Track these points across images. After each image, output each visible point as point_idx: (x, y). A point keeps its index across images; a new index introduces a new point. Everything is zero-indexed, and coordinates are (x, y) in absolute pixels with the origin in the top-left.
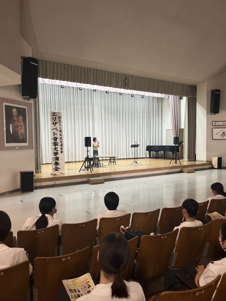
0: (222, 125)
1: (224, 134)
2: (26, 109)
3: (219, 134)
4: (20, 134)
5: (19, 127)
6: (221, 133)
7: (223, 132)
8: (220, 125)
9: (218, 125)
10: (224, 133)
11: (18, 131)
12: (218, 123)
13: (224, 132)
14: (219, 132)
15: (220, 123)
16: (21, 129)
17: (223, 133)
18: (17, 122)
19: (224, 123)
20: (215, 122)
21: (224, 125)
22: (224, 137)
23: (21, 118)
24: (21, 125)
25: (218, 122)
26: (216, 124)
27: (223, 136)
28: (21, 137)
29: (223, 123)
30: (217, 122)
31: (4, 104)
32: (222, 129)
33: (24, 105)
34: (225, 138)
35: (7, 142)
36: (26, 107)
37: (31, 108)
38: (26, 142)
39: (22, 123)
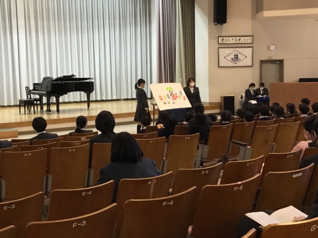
0: (234, 42)
1: (237, 58)
3: (229, 58)
6: (232, 56)
7: (234, 54)
8: (230, 42)
9: (227, 42)
10: (237, 55)
12: (227, 40)
13: (237, 54)
15: (230, 39)
17: (235, 56)
20: (221, 38)
21: (237, 42)
22: (237, 62)
25: (227, 38)
26: (224, 41)
27: (235, 61)
29: (234, 40)
30: (225, 38)
32: (233, 49)
34: (239, 64)
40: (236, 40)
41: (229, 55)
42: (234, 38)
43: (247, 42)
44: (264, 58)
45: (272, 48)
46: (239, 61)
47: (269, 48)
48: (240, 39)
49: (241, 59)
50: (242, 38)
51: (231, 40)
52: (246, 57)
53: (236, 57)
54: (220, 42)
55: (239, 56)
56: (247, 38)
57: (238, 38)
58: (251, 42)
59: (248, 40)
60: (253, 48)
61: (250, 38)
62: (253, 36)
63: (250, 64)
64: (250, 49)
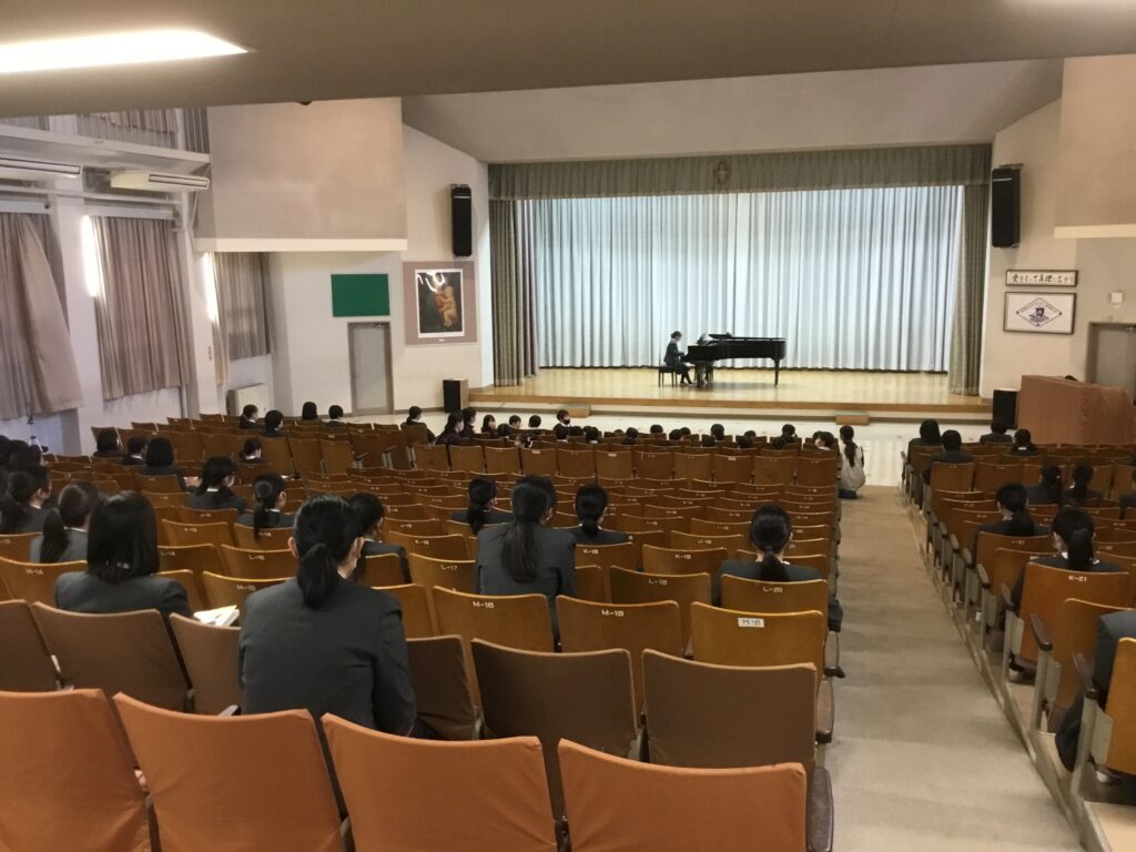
0: (1038, 282)
2: (459, 274)
4: (446, 318)
5: (446, 306)
6: (1033, 311)
7: (1037, 306)
8: (1029, 282)
9: (1024, 282)
10: (1043, 310)
11: (443, 313)
12: (1024, 277)
13: (1042, 306)
15: (1031, 275)
16: (448, 309)
17: (1038, 310)
18: (440, 299)
19: (1044, 279)
20: (1013, 274)
21: (1044, 282)
22: (1041, 324)
24: (449, 302)
25: (1024, 275)
26: (1018, 280)
27: (1037, 321)
28: (448, 323)
29: (1039, 278)
30: (1019, 274)
32: (1034, 297)
33: (456, 267)
34: (1045, 327)
35: (422, 332)
36: (461, 271)
37: (471, 272)
38: (460, 329)
39: (451, 299)
40: (1042, 279)
41: (1024, 309)
42: (1039, 275)
43: (1063, 283)
44: (1098, 319)
45: (1117, 297)
46: (1046, 321)
47: (1110, 297)
48: (1050, 277)
49: (1050, 318)
50: (1055, 276)
51: (1031, 278)
52: (1060, 314)
53: (1041, 311)
54: (1010, 280)
55: (1047, 312)
56: (1064, 275)
57: (1046, 275)
58: (1073, 283)
59: (1066, 279)
60: (1075, 295)
61: (1072, 275)
62: (1077, 272)
63: (1068, 329)
64: (1070, 299)
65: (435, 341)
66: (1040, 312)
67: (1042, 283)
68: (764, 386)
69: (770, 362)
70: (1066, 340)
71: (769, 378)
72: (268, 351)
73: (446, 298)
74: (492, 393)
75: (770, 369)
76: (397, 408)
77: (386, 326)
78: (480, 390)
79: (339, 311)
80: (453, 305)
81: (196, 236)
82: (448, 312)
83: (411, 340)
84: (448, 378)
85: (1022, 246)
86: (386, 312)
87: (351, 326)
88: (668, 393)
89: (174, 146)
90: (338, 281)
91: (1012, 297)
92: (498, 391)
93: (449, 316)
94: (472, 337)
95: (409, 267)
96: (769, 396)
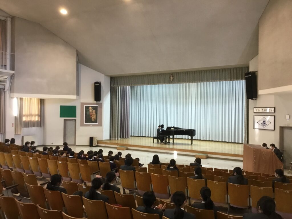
0: (263, 112)
1: (265, 123)
2: (97, 106)
3: (260, 123)
4: (93, 119)
5: (93, 115)
6: (262, 122)
7: (263, 120)
8: (261, 112)
11: (92, 117)
12: (259, 110)
13: (265, 120)
14: (260, 121)
15: (261, 109)
16: (93, 116)
17: (263, 121)
18: (91, 113)
19: (265, 110)
20: (256, 109)
22: (265, 126)
23: (94, 111)
24: (94, 114)
26: (257, 111)
27: (263, 125)
28: (93, 120)
29: (263, 110)
31: (85, 105)
32: (261, 117)
33: (97, 105)
34: (266, 128)
35: (85, 123)
36: (98, 106)
37: (101, 106)
38: (97, 122)
39: (94, 113)
40: (264, 111)
42: (263, 109)
43: (271, 112)
44: (282, 125)
45: (288, 117)
46: (266, 125)
47: (285, 117)
49: (267, 124)
50: (268, 109)
52: (270, 123)
54: (255, 111)
58: (274, 112)
59: (271, 110)
60: (275, 116)
61: (273, 109)
62: (275, 108)
63: (273, 129)
64: (273, 117)
65: (89, 125)
66: (264, 122)
67: (264, 112)
68: (188, 144)
69: (190, 137)
70: (272, 132)
71: (190, 142)
72: (40, 126)
73: (93, 113)
74: (108, 142)
75: (190, 139)
76: (77, 144)
77: (75, 120)
78: (102, 141)
79: (61, 116)
80: (95, 115)
81: (11, 93)
82: (93, 117)
83: (82, 125)
84: (91, 136)
85: (258, 99)
86: (75, 117)
87: (65, 120)
88: (155, 145)
89: (6, 69)
90: (62, 108)
91: (256, 117)
92: (111, 141)
93: (94, 118)
94: (100, 125)
95: (82, 104)
96: (189, 148)
